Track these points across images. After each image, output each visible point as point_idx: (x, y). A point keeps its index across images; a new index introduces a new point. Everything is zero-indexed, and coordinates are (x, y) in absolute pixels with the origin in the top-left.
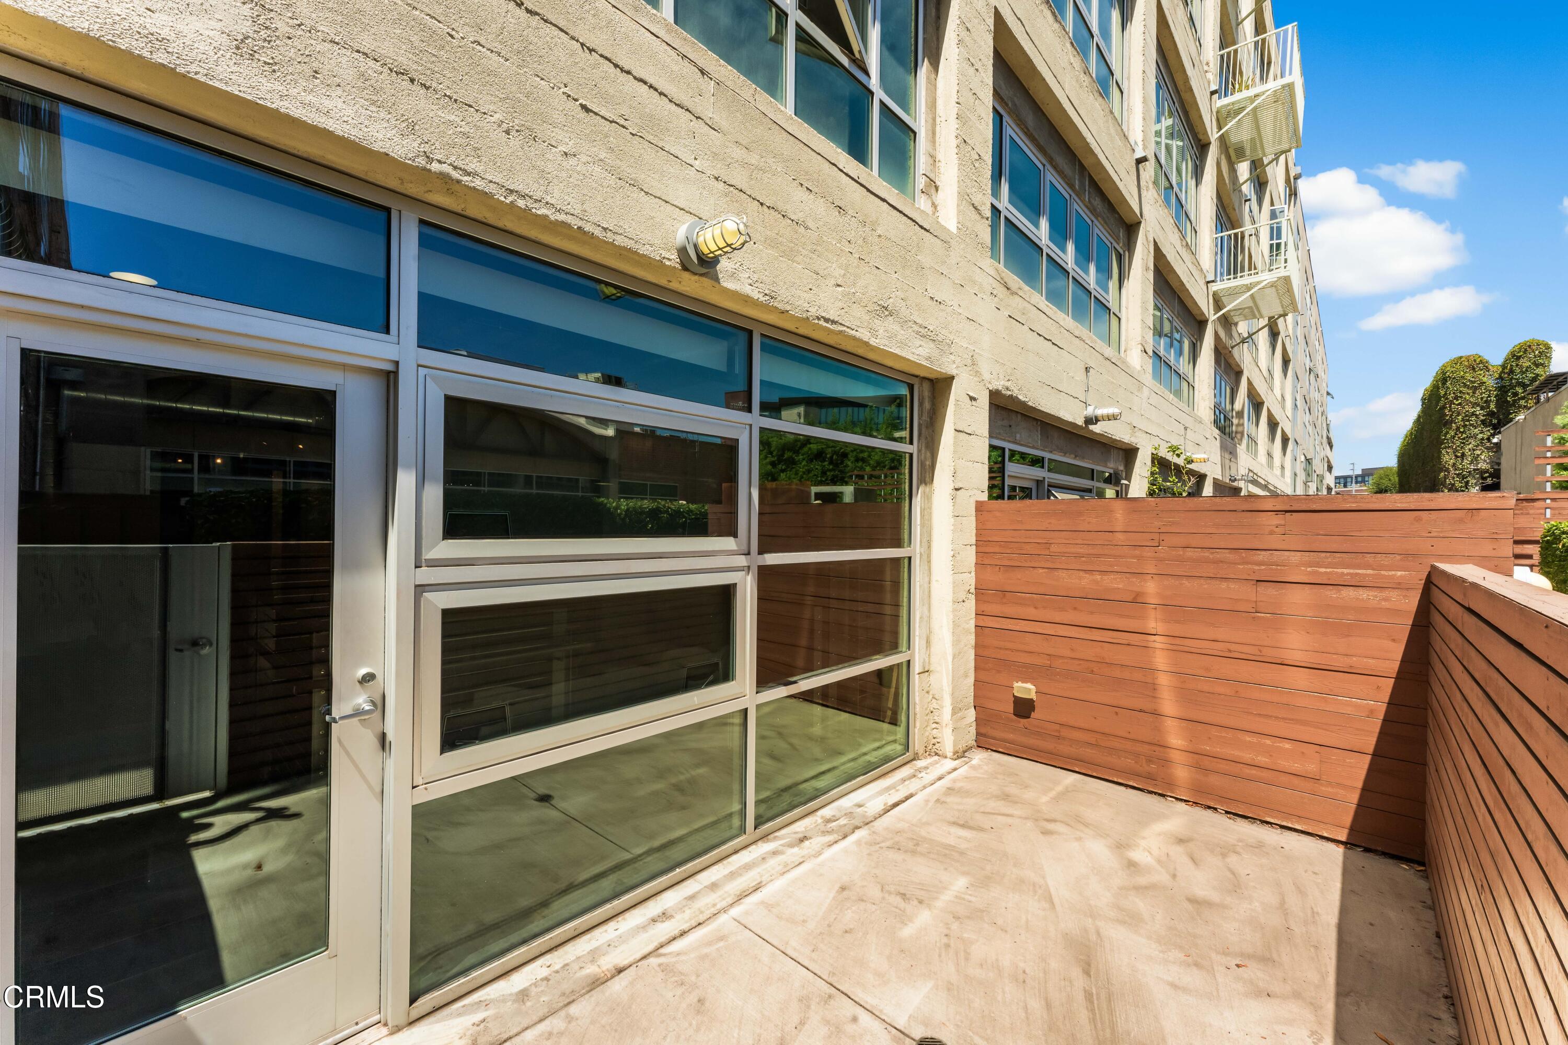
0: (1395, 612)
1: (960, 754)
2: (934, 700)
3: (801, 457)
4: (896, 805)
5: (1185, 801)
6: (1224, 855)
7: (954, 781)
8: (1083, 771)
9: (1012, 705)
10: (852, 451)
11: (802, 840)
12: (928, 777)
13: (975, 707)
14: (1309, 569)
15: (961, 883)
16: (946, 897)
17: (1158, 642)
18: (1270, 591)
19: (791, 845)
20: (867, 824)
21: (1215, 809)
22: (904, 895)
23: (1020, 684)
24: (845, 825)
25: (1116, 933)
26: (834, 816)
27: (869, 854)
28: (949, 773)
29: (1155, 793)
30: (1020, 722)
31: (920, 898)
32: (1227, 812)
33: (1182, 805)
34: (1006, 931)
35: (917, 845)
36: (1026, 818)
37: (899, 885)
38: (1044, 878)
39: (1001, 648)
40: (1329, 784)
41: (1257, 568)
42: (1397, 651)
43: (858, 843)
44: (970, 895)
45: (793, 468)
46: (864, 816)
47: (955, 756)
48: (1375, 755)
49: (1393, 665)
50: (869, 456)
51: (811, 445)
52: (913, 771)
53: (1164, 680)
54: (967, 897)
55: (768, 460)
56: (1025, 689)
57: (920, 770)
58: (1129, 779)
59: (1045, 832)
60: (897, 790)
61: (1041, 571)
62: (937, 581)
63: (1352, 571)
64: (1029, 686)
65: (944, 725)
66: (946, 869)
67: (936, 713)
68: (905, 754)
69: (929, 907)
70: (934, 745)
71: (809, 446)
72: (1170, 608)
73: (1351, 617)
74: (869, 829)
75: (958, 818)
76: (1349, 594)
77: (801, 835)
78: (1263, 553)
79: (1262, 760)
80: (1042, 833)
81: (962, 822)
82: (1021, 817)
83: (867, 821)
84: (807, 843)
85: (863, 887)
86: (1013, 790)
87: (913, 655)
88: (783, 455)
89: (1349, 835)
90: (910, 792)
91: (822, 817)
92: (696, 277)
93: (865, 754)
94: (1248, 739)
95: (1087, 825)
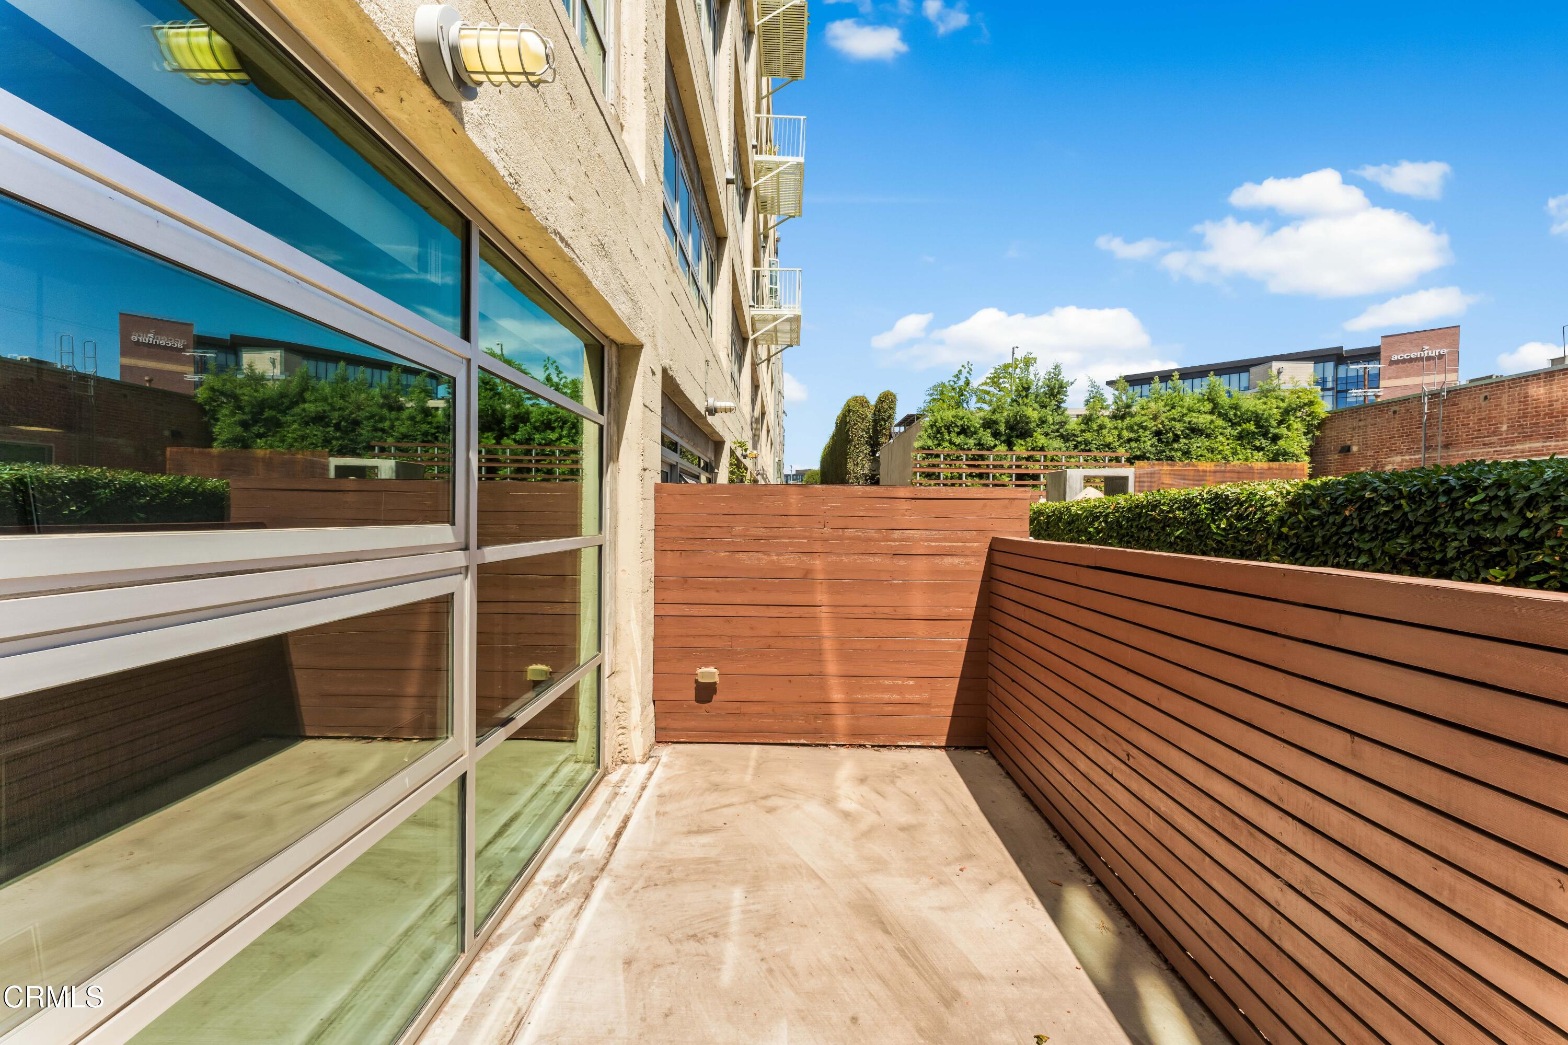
0: (972, 572)
1: (647, 757)
2: (619, 703)
3: (289, 418)
4: (618, 834)
5: (843, 745)
6: (893, 782)
7: (659, 786)
8: (762, 741)
9: (694, 691)
10: (368, 418)
11: (538, 925)
12: (631, 789)
13: (654, 702)
14: (926, 544)
15: (737, 895)
16: (735, 916)
17: (824, 612)
18: (902, 562)
19: (529, 938)
20: (602, 870)
21: (864, 746)
22: (695, 936)
23: (704, 669)
24: (578, 882)
25: (879, 882)
26: (558, 876)
27: (629, 906)
28: (648, 779)
29: (820, 745)
30: (701, 708)
31: (713, 931)
32: (873, 746)
33: (842, 750)
34: (806, 926)
35: (670, 872)
36: (746, 803)
37: (682, 927)
38: (797, 856)
39: (682, 636)
40: (937, 706)
41: (893, 544)
42: (973, 599)
43: (607, 897)
44: (753, 904)
45: (277, 432)
46: (593, 861)
47: (645, 759)
48: (962, 677)
49: (970, 612)
50: (392, 427)
51: (307, 405)
52: (611, 788)
53: (828, 645)
54: (752, 907)
55: (237, 418)
56: (709, 673)
57: (617, 785)
58: (800, 739)
59: (771, 810)
60: (609, 817)
61: (723, 554)
62: (623, 570)
63: (950, 544)
64: (712, 669)
65: (632, 728)
66: (714, 886)
67: (622, 717)
68: (597, 772)
69: (727, 937)
70: (620, 752)
71: (302, 406)
72: (835, 583)
73: (949, 579)
74: (609, 875)
75: (689, 825)
76: (948, 561)
77: (532, 919)
78: (897, 531)
79: (895, 697)
80: (767, 812)
81: (695, 829)
82: (741, 803)
83: (600, 866)
84: (546, 925)
85: (649, 948)
86: (716, 778)
87: (603, 658)
88: (261, 413)
89: (947, 740)
90: (623, 814)
91: (545, 883)
92: (437, 103)
93: (544, 785)
94: (887, 682)
95: (794, 791)
